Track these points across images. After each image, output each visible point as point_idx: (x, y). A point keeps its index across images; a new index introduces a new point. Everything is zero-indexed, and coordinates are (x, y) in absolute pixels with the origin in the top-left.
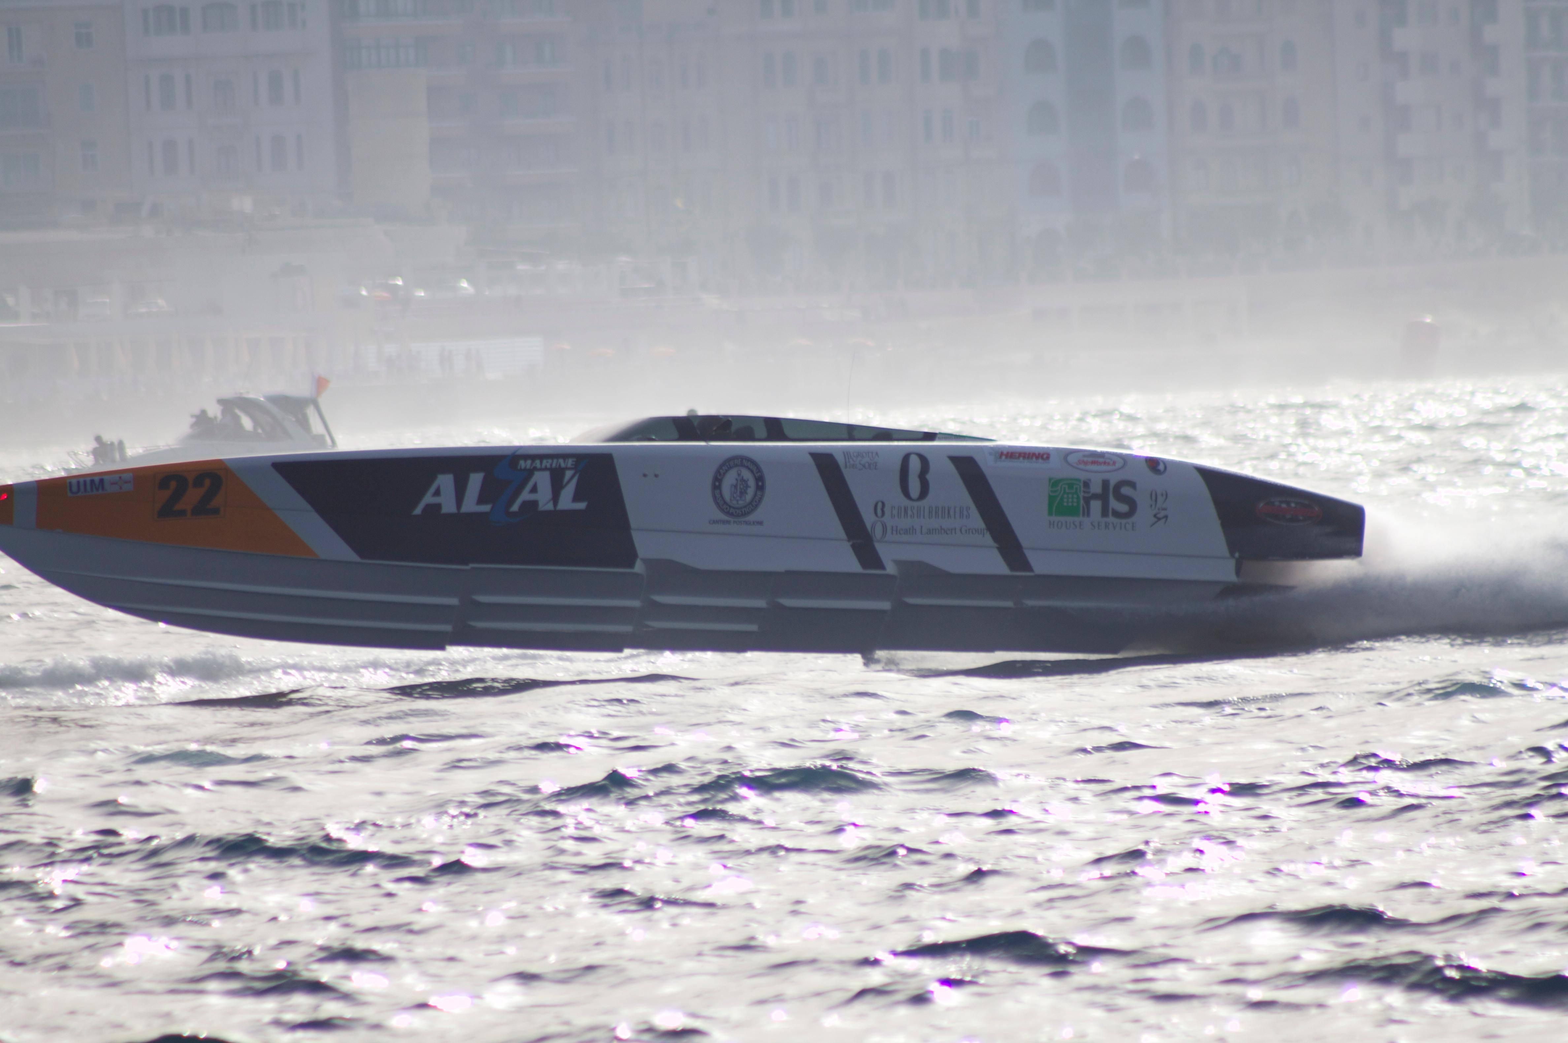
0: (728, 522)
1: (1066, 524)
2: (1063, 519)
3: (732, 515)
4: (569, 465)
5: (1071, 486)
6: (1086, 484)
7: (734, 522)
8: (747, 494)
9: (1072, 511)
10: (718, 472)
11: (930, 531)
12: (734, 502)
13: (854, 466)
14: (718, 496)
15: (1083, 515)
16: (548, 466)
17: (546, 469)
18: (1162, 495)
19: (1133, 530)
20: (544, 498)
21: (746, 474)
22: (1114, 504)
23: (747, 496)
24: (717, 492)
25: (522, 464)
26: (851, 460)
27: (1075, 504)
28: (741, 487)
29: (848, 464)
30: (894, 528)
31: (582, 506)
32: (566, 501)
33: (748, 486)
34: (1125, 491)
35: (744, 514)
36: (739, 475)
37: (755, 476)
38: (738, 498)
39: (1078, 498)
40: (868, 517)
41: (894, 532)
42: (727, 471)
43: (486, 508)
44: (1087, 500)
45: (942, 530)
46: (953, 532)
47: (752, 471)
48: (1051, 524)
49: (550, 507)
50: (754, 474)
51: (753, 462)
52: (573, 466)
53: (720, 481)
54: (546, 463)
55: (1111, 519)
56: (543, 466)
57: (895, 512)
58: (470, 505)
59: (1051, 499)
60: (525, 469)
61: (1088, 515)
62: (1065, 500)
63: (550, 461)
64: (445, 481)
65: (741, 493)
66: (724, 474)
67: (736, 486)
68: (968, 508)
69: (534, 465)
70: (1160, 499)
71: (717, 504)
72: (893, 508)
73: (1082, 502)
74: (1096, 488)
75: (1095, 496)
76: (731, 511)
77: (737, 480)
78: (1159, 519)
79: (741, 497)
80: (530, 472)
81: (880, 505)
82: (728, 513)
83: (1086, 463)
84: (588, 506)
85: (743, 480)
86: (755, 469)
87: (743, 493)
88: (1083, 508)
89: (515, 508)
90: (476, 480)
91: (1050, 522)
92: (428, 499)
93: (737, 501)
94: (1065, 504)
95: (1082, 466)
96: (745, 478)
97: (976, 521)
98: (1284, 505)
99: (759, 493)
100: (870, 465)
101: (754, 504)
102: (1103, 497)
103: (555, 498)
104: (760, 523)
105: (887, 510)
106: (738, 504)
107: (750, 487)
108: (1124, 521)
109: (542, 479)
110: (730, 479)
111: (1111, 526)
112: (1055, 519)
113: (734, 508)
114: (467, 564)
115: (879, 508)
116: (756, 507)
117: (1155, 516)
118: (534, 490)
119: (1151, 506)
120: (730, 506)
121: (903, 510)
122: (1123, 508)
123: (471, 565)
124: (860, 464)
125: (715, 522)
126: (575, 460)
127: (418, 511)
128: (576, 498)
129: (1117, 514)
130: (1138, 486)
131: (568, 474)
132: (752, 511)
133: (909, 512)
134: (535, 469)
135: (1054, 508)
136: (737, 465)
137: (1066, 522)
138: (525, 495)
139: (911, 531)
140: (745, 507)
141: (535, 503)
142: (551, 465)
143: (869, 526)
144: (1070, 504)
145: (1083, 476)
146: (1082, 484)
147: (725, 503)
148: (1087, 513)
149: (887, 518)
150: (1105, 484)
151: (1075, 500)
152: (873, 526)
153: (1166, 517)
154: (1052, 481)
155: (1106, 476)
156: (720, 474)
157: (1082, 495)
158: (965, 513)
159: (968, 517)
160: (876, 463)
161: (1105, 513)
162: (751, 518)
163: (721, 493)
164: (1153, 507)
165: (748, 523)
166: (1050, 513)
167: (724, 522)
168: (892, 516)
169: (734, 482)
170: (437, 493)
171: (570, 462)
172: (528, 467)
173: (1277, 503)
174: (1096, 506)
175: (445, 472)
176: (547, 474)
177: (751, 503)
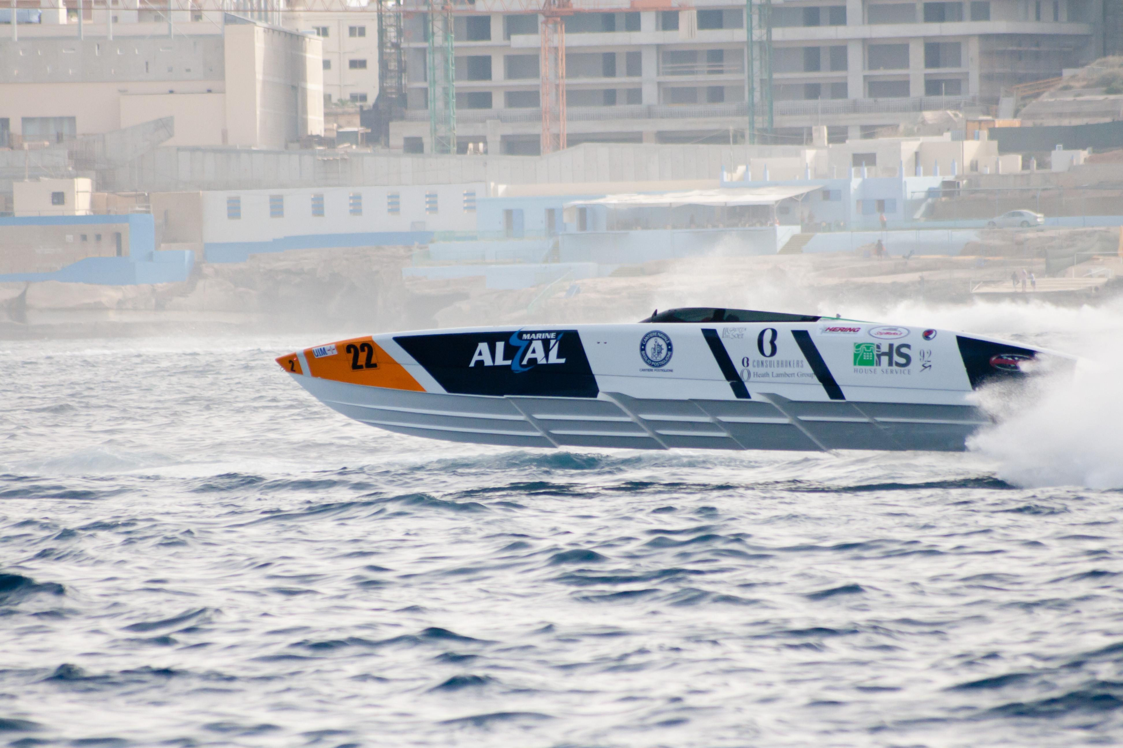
0: (652, 370)
1: (865, 371)
2: (863, 367)
3: (653, 366)
4: (552, 337)
5: (868, 348)
6: (878, 347)
7: (655, 370)
8: (661, 353)
9: (870, 363)
10: (643, 340)
11: (778, 375)
12: (655, 358)
13: (727, 336)
14: (644, 355)
15: (877, 365)
16: (540, 338)
17: (539, 339)
18: (928, 353)
19: (909, 374)
20: (540, 356)
21: (661, 342)
22: (896, 358)
23: (661, 354)
24: (643, 352)
25: (525, 336)
26: (727, 333)
27: (871, 359)
28: (658, 349)
29: (724, 336)
30: (755, 374)
31: (562, 361)
32: (553, 358)
33: (662, 349)
34: (904, 350)
35: (660, 366)
36: (656, 342)
37: (666, 343)
38: (656, 356)
39: (873, 355)
40: (739, 367)
41: (755, 376)
42: (648, 340)
43: (508, 362)
44: (879, 356)
45: (786, 375)
46: (793, 375)
47: (664, 340)
48: (856, 371)
49: (544, 362)
50: (665, 342)
51: (665, 335)
52: (555, 338)
53: (645, 346)
54: (539, 336)
55: (895, 367)
56: (537, 338)
57: (755, 364)
58: (500, 361)
59: (856, 356)
60: (527, 340)
61: (880, 365)
62: (864, 356)
63: (541, 334)
64: (483, 347)
65: (658, 353)
66: (647, 341)
67: (654, 349)
68: (802, 361)
69: (531, 337)
70: (926, 355)
71: (644, 360)
72: (754, 361)
73: (876, 357)
74: (885, 349)
75: (884, 354)
76: (652, 364)
77: (655, 345)
78: (926, 367)
79: (658, 355)
80: (531, 341)
81: (746, 360)
82: (650, 365)
83: (881, 334)
84: (566, 361)
85: (658, 345)
86: (665, 338)
87: (659, 353)
88: (877, 361)
89: (525, 362)
90: (500, 346)
91: (855, 369)
92: (476, 358)
93: (656, 357)
94: (865, 358)
95: (878, 336)
96: (660, 344)
97: (808, 369)
98: (1010, 359)
99: (669, 353)
100: (738, 335)
101: (667, 360)
102: (890, 354)
103: (547, 357)
104: (671, 371)
105: (750, 362)
106: (656, 359)
107: (663, 349)
108: (902, 369)
109: (538, 345)
110: (650, 345)
111: (894, 372)
112: (858, 367)
113: (655, 362)
114: (502, 395)
115: (746, 362)
116: (668, 361)
117: (923, 366)
118: (534, 352)
119: (920, 359)
120: (652, 361)
121: (760, 363)
122: (903, 361)
123: (505, 396)
124: (732, 335)
125: (644, 370)
126: (555, 333)
127: (472, 364)
128: (559, 356)
129: (898, 364)
130: (912, 347)
131: (552, 342)
132: (666, 364)
133: (765, 364)
134: (532, 339)
135: (857, 361)
136: (654, 336)
137: (865, 370)
138: (529, 355)
139: (766, 375)
140: (661, 361)
141: (535, 360)
142: (542, 337)
143: (739, 372)
144: (868, 359)
145: (876, 342)
146: (875, 346)
147: (648, 358)
148: (879, 363)
149: (751, 367)
150: (891, 346)
151: (871, 356)
152: (742, 372)
153: (930, 366)
154: (857, 345)
155: (891, 342)
156: (644, 342)
157: (875, 353)
158: (800, 364)
159: (802, 366)
160: (743, 334)
161: (890, 364)
162: (665, 367)
163: (645, 353)
164: (922, 359)
165: (663, 370)
166: (855, 364)
167: (649, 370)
168: (754, 366)
169: (653, 346)
170: (480, 354)
171: (553, 335)
172: (528, 338)
173: (1005, 358)
174: (885, 359)
175: (483, 341)
176: (540, 343)
177: (664, 359)
